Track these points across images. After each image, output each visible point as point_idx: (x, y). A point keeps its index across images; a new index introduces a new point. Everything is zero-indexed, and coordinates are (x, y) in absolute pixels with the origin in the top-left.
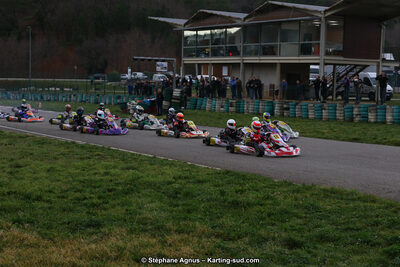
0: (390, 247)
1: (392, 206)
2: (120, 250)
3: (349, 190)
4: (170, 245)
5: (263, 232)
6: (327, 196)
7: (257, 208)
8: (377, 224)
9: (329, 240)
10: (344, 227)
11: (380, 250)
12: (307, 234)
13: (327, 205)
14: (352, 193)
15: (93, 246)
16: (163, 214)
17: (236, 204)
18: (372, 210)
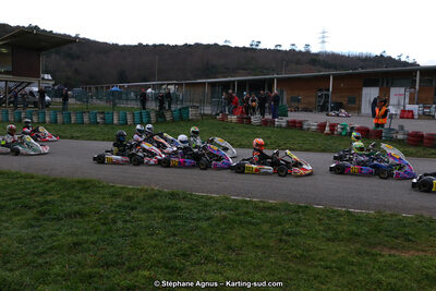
0: (42, 208)
1: (45, 180)
8: (33, 193)
10: (8, 198)
11: (35, 211)
18: (30, 184)
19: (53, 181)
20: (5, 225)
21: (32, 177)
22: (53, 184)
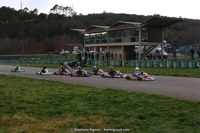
0: (181, 117)
1: (178, 100)
2: (72, 123)
3: (159, 94)
4: (91, 120)
5: (128, 113)
6: (151, 98)
7: (124, 103)
8: (173, 108)
9: (155, 115)
10: (160, 110)
12: (146, 113)
13: (152, 101)
14: (161, 96)
15: (60, 122)
16: (86, 107)
17: (115, 102)
18: (170, 102)
19: (183, 101)
20: (163, 125)
21: (170, 99)
22: (183, 104)
